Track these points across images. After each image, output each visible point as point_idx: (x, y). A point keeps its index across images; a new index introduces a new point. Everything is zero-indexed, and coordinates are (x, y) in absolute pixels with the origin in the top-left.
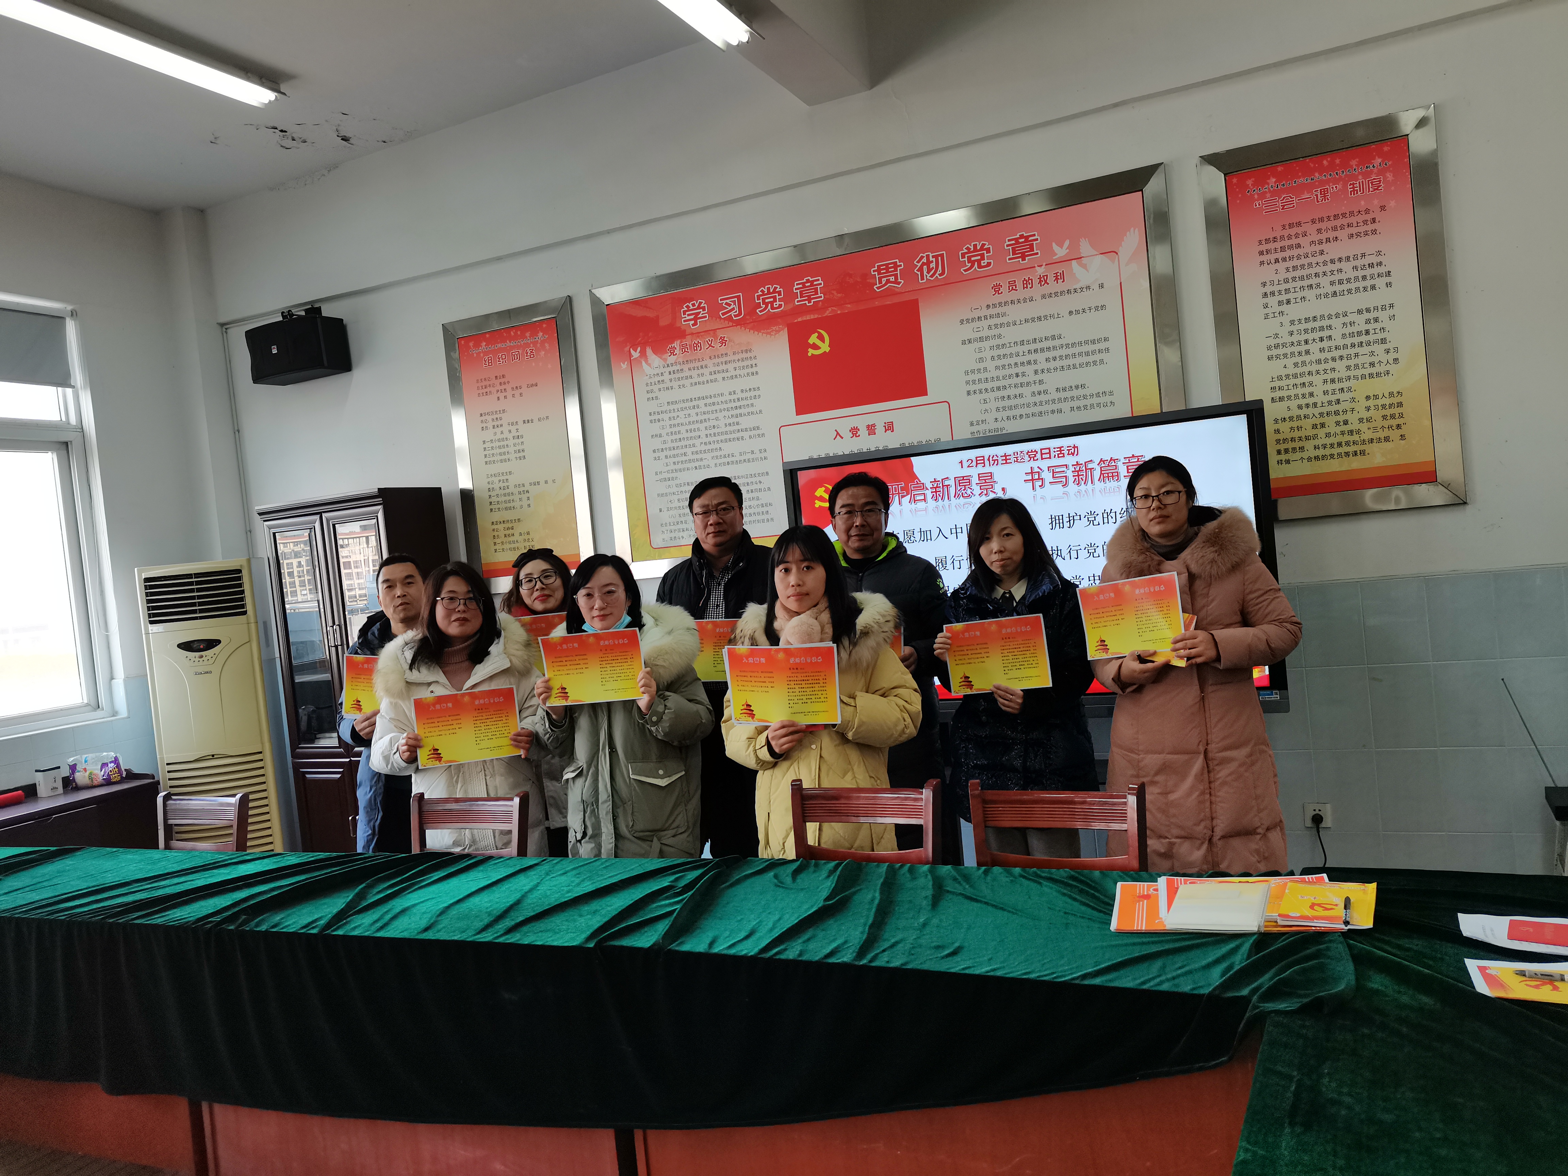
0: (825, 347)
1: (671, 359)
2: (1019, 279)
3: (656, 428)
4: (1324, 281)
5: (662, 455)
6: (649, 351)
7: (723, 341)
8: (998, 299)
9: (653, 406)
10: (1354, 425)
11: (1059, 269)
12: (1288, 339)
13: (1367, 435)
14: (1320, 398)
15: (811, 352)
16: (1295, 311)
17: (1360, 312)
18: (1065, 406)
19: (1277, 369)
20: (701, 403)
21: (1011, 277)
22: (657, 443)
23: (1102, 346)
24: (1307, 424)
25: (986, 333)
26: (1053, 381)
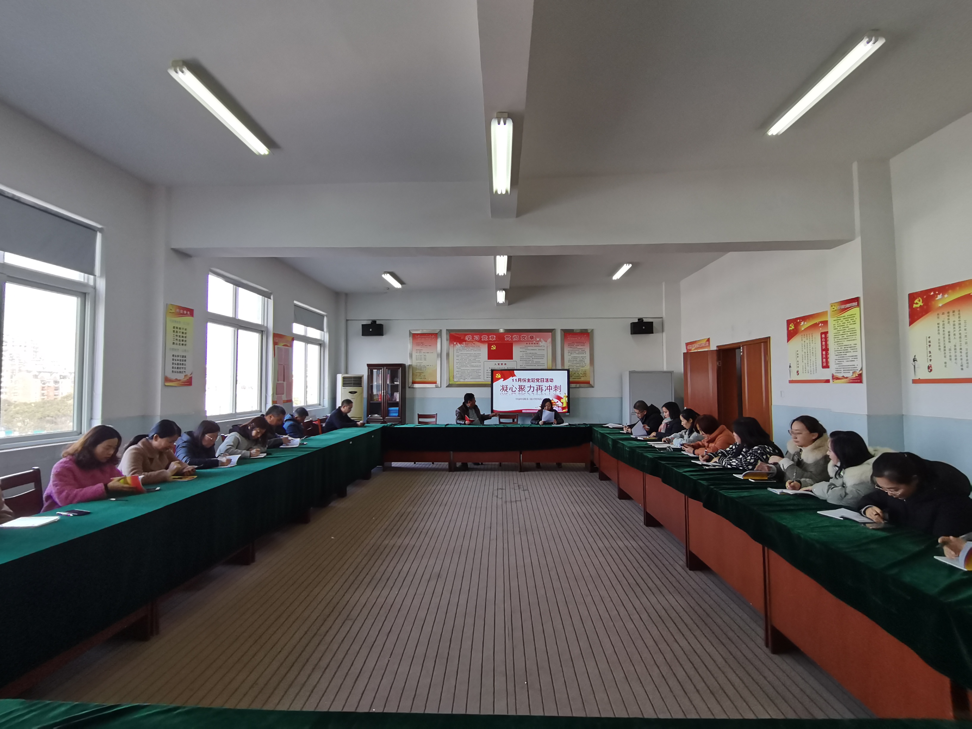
0: (495, 348)
1: (462, 345)
2: (531, 343)
3: (457, 358)
4: (577, 351)
5: (458, 363)
6: (458, 343)
7: (474, 344)
8: (527, 345)
9: (458, 354)
10: (579, 374)
11: (538, 342)
12: (571, 359)
13: (581, 376)
14: (575, 369)
15: (492, 349)
16: (572, 355)
17: (581, 357)
18: (537, 365)
19: (569, 363)
20: (468, 355)
21: (529, 342)
22: (458, 361)
23: (543, 356)
24: (573, 373)
25: (524, 351)
26: (535, 360)
